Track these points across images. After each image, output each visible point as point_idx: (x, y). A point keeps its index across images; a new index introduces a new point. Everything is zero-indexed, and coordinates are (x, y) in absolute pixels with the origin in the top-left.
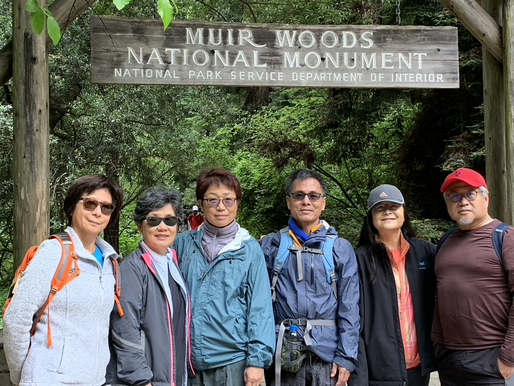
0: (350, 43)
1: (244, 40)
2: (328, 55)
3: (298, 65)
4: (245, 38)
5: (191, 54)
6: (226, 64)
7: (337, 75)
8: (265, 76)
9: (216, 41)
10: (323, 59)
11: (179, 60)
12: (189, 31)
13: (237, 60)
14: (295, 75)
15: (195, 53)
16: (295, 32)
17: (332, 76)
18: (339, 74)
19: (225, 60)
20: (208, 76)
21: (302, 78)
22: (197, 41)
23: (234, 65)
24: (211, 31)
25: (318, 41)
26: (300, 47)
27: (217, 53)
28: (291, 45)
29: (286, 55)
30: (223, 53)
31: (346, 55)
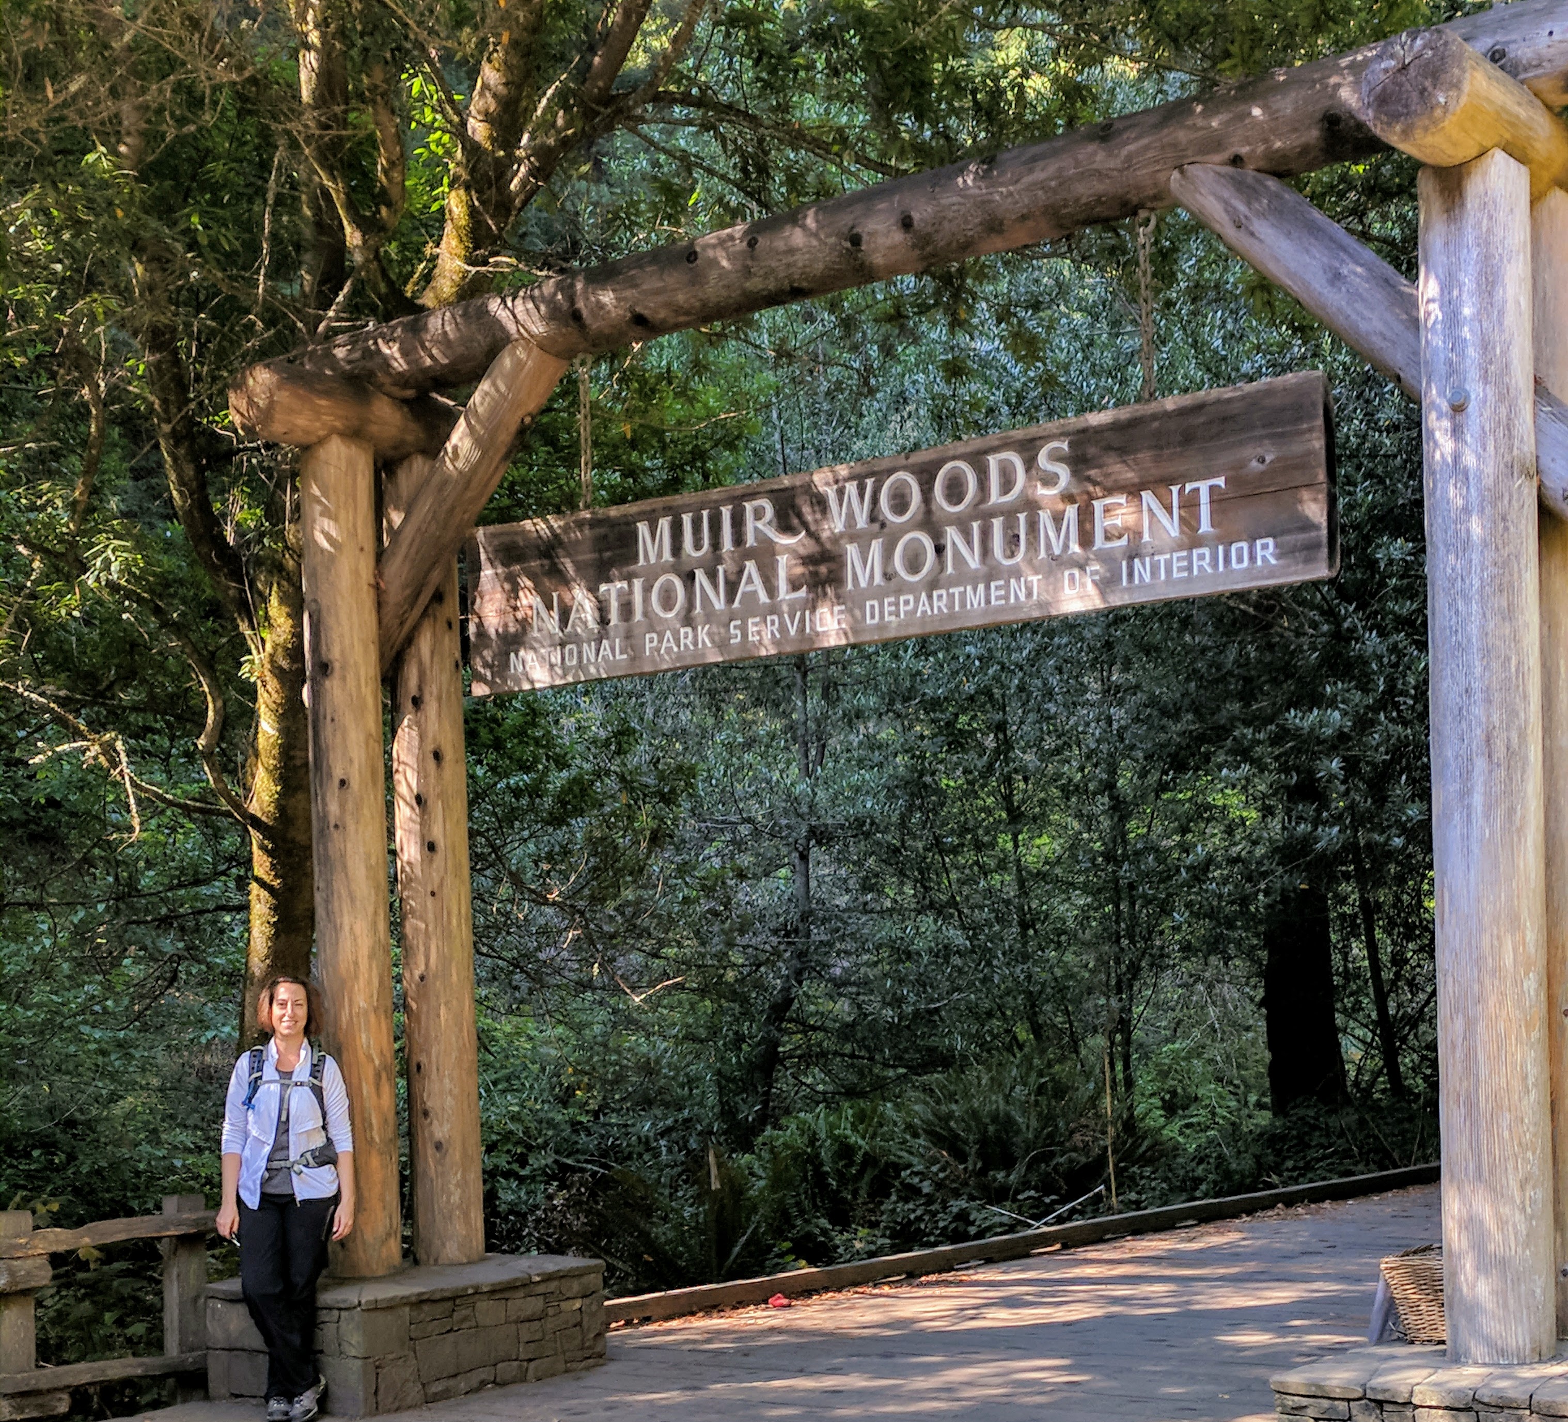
0: (1007, 485)
1: (756, 529)
2: (952, 534)
3: (878, 579)
4: (759, 525)
5: (647, 589)
6: (719, 604)
7: (975, 590)
8: (802, 620)
9: (698, 546)
10: (940, 550)
11: (627, 609)
12: (643, 528)
13: (742, 588)
14: (872, 607)
15: (657, 585)
16: (870, 482)
17: (963, 595)
18: (981, 587)
19: (718, 593)
20: (682, 641)
21: (890, 614)
22: (660, 555)
23: (736, 604)
24: (687, 519)
25: (927, 496)
26: (883, 525)
27: (700, 576)
28: (862, 521)
29: (852, 551)
30: (712, 576)
31: (997, 524)
